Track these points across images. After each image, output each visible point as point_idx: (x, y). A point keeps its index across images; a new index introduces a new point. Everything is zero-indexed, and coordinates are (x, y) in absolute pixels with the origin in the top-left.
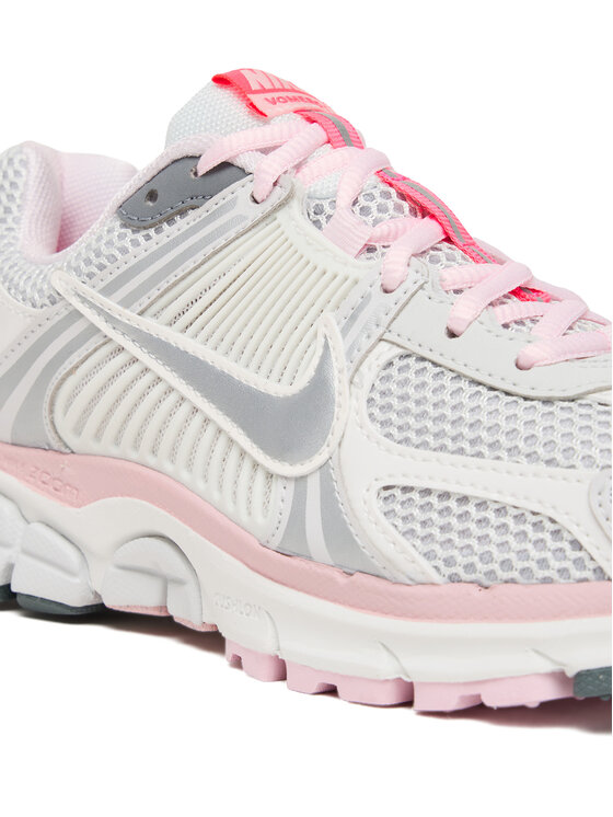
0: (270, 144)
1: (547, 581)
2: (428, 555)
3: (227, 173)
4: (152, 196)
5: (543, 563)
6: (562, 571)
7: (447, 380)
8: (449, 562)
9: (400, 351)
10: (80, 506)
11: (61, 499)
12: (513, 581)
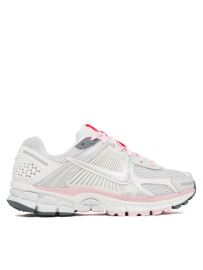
0: (101, 135)
1: (168, 194)
2: (152, 192)
3: (96, 140)
4: (83, 144)
5: (167, 191)
6: (169, 192)
7: (143, 168)
8: (155, 193)
9: (135, 165)
10: (73, 196)
11: (68, 195)
12: (163, 195)
